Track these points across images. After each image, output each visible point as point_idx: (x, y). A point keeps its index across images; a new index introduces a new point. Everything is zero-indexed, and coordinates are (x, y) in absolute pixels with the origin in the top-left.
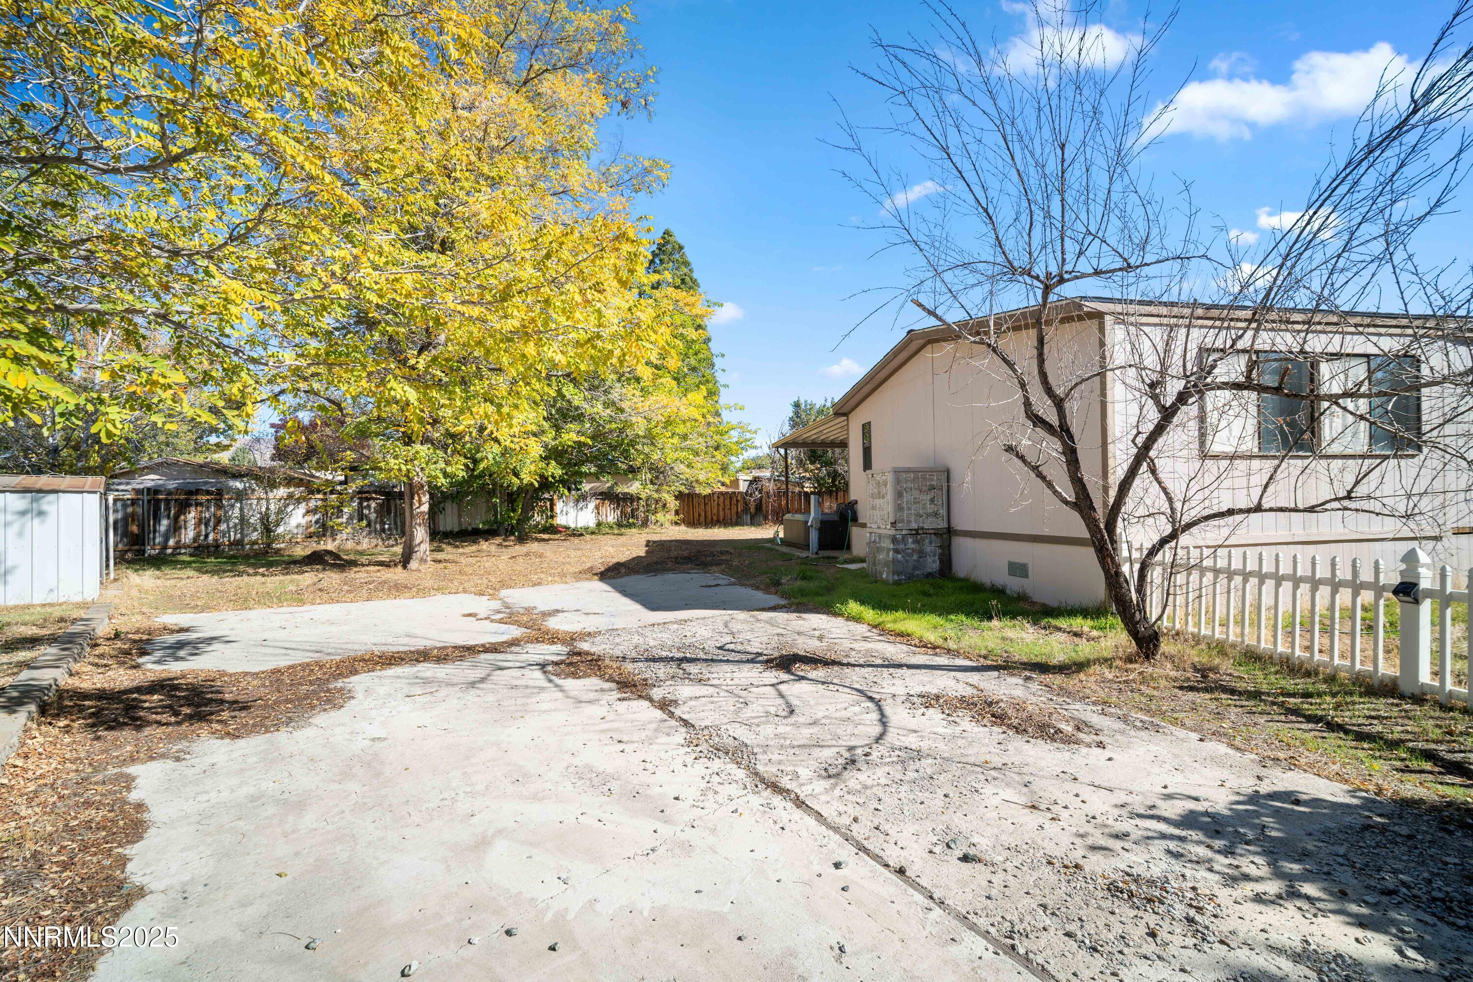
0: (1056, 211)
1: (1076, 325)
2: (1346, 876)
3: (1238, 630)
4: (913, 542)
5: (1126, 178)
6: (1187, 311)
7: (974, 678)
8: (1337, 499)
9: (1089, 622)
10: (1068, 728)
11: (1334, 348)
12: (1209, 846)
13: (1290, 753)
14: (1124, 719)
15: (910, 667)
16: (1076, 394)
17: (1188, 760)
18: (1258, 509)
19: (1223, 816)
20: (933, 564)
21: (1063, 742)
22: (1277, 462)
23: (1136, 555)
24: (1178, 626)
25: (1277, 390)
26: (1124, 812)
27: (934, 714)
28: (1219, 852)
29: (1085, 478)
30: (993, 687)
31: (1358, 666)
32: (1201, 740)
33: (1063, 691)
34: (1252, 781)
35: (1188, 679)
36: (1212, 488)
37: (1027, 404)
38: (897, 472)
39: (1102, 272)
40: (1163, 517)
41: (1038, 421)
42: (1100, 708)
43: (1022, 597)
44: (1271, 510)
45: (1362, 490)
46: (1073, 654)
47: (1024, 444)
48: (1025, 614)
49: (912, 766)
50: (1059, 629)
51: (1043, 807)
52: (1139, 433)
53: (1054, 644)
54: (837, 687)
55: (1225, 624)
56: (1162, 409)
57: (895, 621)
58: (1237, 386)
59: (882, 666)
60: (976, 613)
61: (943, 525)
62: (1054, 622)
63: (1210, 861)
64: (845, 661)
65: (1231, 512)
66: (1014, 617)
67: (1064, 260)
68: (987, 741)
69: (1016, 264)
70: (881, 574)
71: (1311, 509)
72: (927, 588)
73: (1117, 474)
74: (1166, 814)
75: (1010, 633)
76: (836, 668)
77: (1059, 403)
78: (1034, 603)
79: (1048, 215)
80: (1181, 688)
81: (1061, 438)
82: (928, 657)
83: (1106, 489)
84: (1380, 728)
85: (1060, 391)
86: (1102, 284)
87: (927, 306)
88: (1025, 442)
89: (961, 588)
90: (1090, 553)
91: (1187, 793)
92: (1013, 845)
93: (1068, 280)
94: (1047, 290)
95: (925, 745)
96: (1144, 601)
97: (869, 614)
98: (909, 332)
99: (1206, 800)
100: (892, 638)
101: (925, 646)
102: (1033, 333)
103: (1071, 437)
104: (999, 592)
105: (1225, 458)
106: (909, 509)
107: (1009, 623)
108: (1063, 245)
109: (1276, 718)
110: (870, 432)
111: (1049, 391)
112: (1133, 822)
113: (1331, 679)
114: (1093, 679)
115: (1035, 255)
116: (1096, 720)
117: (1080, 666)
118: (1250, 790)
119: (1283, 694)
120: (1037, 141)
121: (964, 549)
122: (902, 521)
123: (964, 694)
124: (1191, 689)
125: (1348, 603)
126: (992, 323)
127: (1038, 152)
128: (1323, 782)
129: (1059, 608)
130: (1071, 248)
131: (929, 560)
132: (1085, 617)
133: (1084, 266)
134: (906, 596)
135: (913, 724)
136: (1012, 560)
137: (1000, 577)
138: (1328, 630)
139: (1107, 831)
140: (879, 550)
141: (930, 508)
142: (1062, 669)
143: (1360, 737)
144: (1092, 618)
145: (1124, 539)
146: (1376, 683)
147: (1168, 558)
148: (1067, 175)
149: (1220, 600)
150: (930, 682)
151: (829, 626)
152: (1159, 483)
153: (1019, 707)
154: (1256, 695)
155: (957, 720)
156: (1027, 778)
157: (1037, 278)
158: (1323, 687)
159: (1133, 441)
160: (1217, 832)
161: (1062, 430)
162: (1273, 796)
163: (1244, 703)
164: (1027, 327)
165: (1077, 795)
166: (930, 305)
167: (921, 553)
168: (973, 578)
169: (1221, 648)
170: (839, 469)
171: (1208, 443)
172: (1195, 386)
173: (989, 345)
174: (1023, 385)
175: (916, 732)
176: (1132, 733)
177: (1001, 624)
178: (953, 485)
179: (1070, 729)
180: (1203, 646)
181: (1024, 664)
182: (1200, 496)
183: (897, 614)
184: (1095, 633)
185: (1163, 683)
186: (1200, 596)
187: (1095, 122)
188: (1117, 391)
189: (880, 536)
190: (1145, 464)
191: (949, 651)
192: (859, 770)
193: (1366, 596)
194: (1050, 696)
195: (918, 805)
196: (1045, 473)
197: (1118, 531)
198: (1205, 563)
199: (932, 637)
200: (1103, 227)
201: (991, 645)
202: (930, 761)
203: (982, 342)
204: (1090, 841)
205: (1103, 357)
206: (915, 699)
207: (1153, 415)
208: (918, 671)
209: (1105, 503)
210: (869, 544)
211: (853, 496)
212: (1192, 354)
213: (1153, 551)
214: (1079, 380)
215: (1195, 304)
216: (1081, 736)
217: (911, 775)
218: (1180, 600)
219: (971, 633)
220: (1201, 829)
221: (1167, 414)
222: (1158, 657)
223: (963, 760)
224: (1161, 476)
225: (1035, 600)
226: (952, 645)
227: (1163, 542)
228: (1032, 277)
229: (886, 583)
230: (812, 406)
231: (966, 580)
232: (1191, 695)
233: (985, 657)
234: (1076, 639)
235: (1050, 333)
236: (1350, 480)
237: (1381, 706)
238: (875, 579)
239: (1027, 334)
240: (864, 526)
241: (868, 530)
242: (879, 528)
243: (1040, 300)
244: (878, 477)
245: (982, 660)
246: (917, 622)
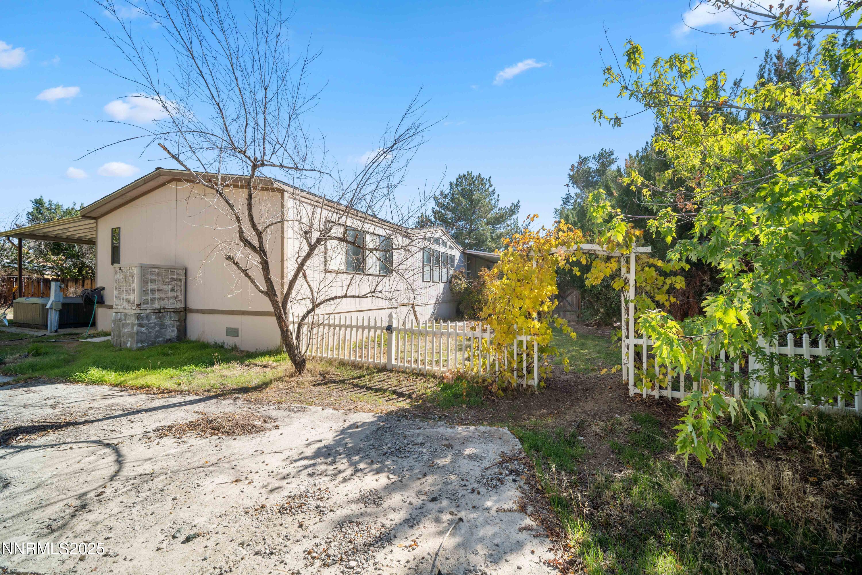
0: (261, 122)
1: (270, 193)
2: (373, 454)
3: (337, 352)
4: (156, 318)
5: (297, 121)
6: (321, 200)
7: (200, 407)
8: (371, 292)
9: (272, 358)
10: (258, 423)
11: (371, 231)
12: (326, 463)
13: (355, 405)
14: (288, 409)
15: (146, 411)
16: (268, 230)
17: (317, 422)
18: (345, 296)
19: (331, 445)
20: (172, 333)
21: (256, 432)
22: (352, 276)
23: (296, 320)
24: (313, 354)
25: (354, 243)
26: (288, 462)
27: (168, 441)
28: (330, 464)
29: (272, 278)
30: (214, 410)
31: (376, 361)
32: (323, 409)
33: (258, 401)
34: (342, 423)
35: (317, 380)
36: (329, 286)
37: (241, 232)
38: (144, 268)
39: (284, 166)
40: (308, 300)
41: (247, 243)
42: (276, 406)
43: (235, 349)
44: (350, 297)
45: (379, 289)
46: (263, 378)
47: (238, 256)
48: (235, 359)
49: (146, 487)
50: (255, 365)
51: (243, 478)
52: (299, 256)
53: (253, 374)
54: (70, 445)
55: (332, 351)
56: (310, 245)
57: (136, 378)
58: (340, 239)
59: (122, 415)
60: (203, 363)
61: (180, 305)
62: (253, 361)
63: (326, 471)
64: (82, 420)
65: (336, 298)
66: (228, 362)
67: (264, 153)
68: (207, 447)
69: (236, 145)
70: (125, 343)
71: (363, 297)
72: (166, 350)
73: (289, 277)
74: (307, 455)
75: (226, 372)
76: (70, 429)
77: (259, 235)
78: (241, 351)
79: (256, 123)
80: (314, 385)
81: (260, 255)
82: (164, 400)
83: (282, 285)
84: (381, 385)
85: (260, 228)
86: (284, 173)
87: (172, 152)
88: (239, 255)
89: (193, 348)
90: (273, 320)
91: (316, 439)
92: (223, 513)
93: (266, 165)
94: (254, 167)
95: (157, 468)
96: (299, 343)
97: (112, 376)
98: (158, 169)
99: (325, 440)
100: (132, 392)
101: (163, 392)
102: (246, 191)
103: (265, 255)
104: (219, 347)
105: (334, 272)
106: (153, 294)
107: (225, 366)
108: (264, 145)
109: (350, 390)
110: (119, 235)
111: (254, 226)
112: (292, 466)
113: (368, 368)
114: (273, 390)
115: (248, 144)
116: (274, 413)
117: (266, 385)
118: (341, 428)
119: (352, 379)
120: (252, 78)
121: (195, 321)
122: (147, 303)
123: (192, 420)
124: (319, 384)
125: (373, 335)
126: (220, 177)
127: (252, 86)
128: (365, 414)
129: (256, 353)
130: (269, 149)
131: (169, 330)
132: (270, 356)
133: (275, 160)
134: (148, 358)
135: (148, 454)
136: (229, 327)
137: (221, 338)
138: (367, 348)
139: (279, 477)
140: (124, 325)
141: (171, 294)
142: (258, 388)
143: (377, 390)
144: (274, 356)
145: (290, 311)
146: (380, 367)
147: (310, 320)
148: (268, 106)
149: (331, 339)
150: (165, 418)
151: (65, 393)
152: (308, 283)
153: (229, 418)
154: (343, 382)
155: (185, 439)
156: (233, 463)
157: (249, 158)
158: (365, 372)
159: (296, 260)
160: (329, 454)
161: (261, 250)
162: (349, 428)
163: (339, 386)
164: (242, 187)
165: (263, 462)
166: (175, 152)
167: (163, 326)
168: (202, 340)
169: (330, 362)
170: (87, 262)
171: (328, 265)
172: (324, 236)
173: (217, 191)
174: (238, 220)
175: (150, 459)
176: (293, 415)
177: (221, 367)
178: (189, 278)
179: (260, 423)
180: (323, 362)
181: (235, 390)
182: (324, 290)
183: (139, 373)
184: (275, 364)
185: (307, 384)
186: (323, 339)
187: (283, 84)
188: (289, 233)
189: (126, 315)
190: (301, 273)
191: (181, 392)
192: (90, 511)
193: (379, 332)
194: (249, 406)
195: (150, 517)
196: (250, 274)
197: (288, 307)
198: (325, 322)
199: (168, 385)
200: (286, 142)
201: (213, 382)
202: (162, 477)
203: (213, 188)
204: (270, 488)
205: (283, 214)
206: (151, 434)
207: (306, 248)
208: (156, 412)
209: (282, 293)
210: (114, 321)
211: (99, 284)
212: (323, 220)
213: (304, 317)
214: (271, 223)
215: (324, 198)
216: (267, 425)
217: (143, 495)
218: (315, 341)
219: (199, 376)
220: (322, 456)
221: (312, 248)
222: (305, 372)
223: (189, 467)
224: (308, 279)
225: (242, 349)
226: (184, 387)
227: (309, 312)
228: (246, 156)
229: (130, 350)
230: (58, 207)
231: (198, 341)
232: (318, 388)
233: (208, 391)
234: (265, 369)
235: (255, 193)
236: (375, 284)
237: (382, 376)
238: (119, 348)
239: (242, 191)
240: (110, 307)
241: (114, 310)
242: (125, 308)
243: (250, 172)
244: (125, 270)
245: (206, 393)
246: (157, 376)
